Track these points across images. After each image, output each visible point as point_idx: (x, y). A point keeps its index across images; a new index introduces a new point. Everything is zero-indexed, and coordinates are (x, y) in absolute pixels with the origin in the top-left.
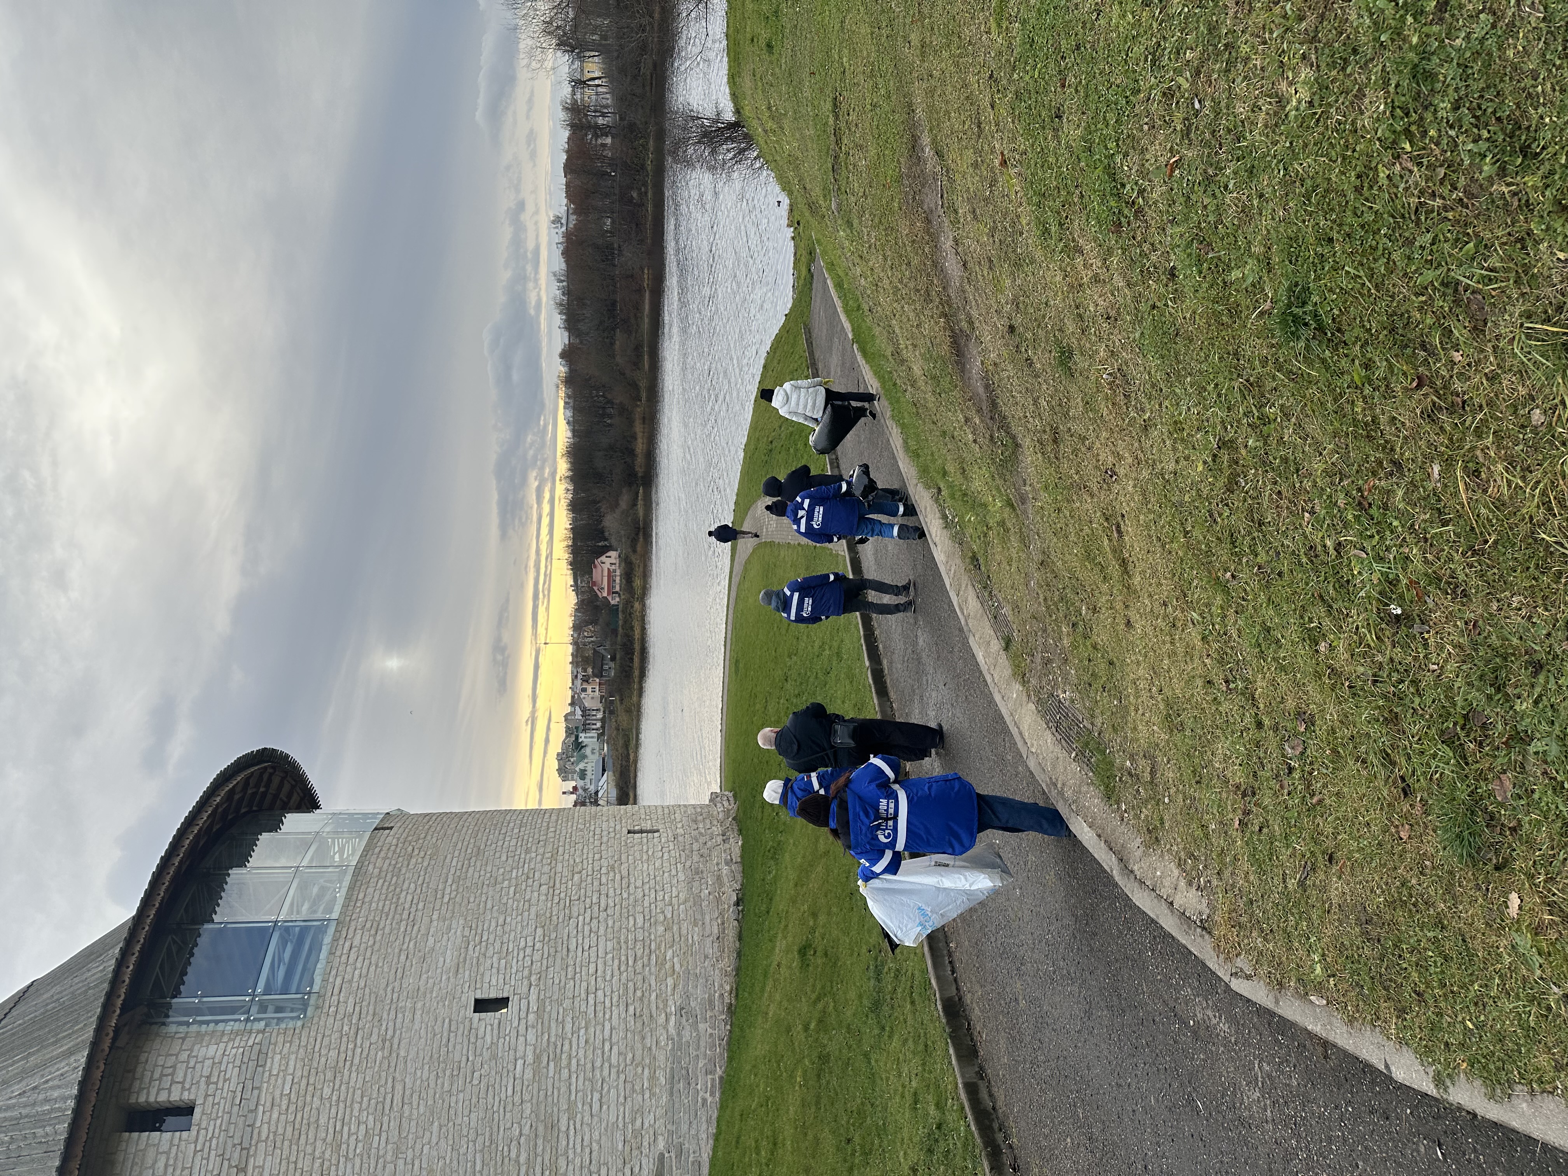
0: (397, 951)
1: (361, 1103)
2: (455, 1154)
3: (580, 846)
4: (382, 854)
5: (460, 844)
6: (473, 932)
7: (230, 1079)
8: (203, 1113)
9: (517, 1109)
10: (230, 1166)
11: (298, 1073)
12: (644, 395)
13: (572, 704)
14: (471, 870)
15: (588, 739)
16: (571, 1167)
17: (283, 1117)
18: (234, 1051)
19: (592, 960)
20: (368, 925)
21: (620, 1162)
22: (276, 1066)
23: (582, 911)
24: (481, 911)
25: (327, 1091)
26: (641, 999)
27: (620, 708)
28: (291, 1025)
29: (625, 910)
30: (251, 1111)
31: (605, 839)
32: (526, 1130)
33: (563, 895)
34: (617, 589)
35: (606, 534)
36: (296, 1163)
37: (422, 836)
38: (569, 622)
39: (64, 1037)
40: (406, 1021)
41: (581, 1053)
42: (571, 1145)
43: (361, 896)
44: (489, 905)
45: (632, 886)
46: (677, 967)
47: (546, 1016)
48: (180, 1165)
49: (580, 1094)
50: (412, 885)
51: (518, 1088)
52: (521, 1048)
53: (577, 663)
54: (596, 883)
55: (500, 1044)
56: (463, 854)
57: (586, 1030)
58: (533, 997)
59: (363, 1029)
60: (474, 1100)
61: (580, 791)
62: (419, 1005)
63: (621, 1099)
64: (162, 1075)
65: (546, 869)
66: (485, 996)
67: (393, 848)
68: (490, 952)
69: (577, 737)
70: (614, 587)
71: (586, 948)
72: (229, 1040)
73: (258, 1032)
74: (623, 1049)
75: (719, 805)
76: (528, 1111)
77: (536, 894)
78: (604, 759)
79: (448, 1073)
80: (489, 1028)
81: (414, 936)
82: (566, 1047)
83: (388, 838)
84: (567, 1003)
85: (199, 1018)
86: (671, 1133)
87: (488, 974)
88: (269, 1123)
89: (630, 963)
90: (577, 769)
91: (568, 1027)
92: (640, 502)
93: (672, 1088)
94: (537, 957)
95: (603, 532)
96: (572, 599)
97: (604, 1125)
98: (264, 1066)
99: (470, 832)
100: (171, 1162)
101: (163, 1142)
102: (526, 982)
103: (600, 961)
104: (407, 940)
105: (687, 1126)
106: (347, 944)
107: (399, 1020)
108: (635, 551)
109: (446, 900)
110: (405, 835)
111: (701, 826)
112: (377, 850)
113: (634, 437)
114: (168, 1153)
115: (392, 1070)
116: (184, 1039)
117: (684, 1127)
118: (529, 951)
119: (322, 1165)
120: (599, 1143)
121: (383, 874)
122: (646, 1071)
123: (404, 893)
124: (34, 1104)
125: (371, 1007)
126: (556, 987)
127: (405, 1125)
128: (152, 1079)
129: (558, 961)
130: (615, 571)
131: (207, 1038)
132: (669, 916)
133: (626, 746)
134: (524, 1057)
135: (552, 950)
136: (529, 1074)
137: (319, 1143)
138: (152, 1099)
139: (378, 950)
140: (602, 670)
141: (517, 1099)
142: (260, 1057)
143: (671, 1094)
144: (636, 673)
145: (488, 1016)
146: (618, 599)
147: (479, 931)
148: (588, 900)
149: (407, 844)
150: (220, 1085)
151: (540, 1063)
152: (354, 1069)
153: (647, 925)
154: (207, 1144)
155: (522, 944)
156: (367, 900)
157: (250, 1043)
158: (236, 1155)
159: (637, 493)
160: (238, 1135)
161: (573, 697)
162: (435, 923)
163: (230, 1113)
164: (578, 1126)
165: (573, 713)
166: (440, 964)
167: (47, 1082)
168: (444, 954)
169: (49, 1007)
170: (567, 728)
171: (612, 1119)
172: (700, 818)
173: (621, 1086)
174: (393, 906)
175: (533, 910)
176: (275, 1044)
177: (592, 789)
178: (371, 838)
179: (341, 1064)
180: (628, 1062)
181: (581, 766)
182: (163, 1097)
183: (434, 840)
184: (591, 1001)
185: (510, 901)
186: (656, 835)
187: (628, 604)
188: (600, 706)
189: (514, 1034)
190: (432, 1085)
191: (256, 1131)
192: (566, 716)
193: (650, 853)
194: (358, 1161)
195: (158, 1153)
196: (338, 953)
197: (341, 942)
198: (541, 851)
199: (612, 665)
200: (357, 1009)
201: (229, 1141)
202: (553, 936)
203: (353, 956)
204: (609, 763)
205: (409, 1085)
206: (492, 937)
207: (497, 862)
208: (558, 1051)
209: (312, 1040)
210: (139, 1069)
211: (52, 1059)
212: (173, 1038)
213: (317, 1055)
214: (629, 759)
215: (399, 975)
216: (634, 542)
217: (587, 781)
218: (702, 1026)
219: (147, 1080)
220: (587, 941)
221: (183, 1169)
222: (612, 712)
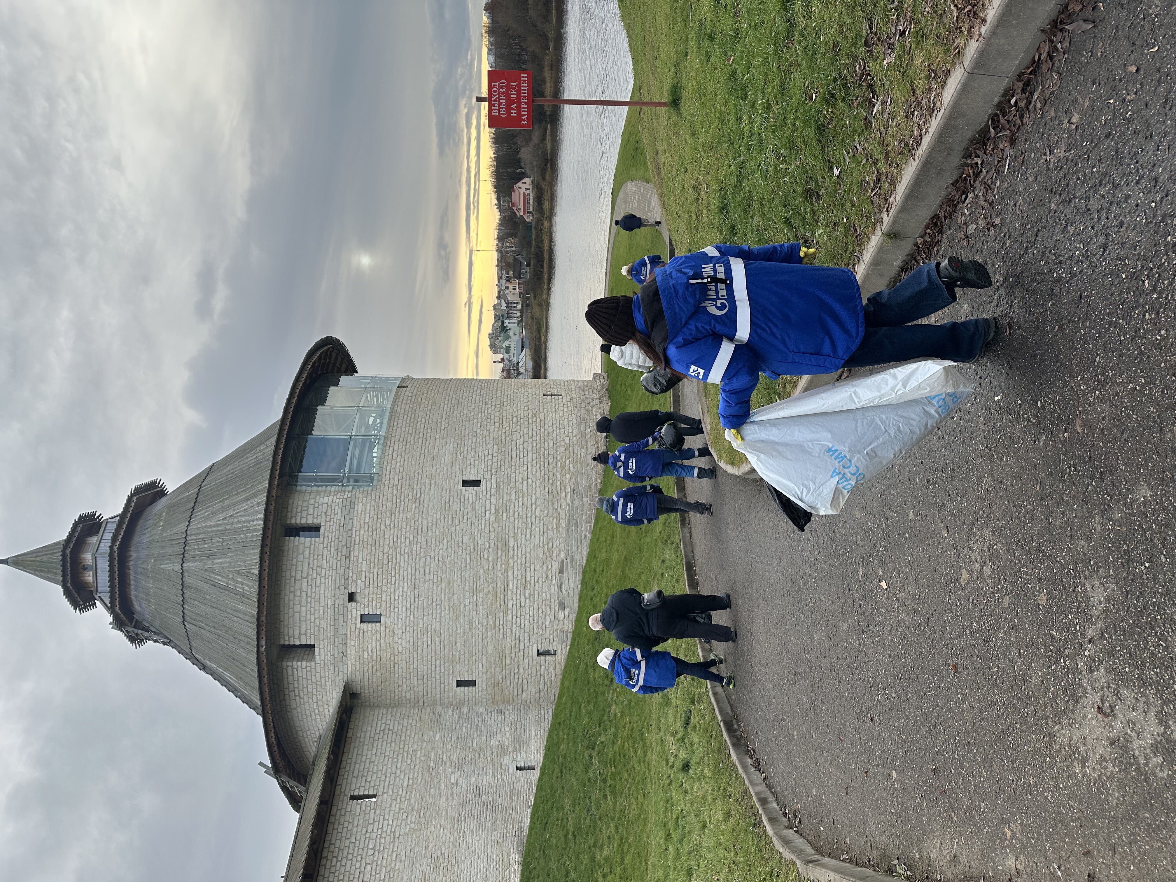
0: (418, 454)
1: (406, 528)
2: (456, 555)
3: (516, 402)
4: (404, 402)
5: (447, 397)
6: (459, 446)
7: (337, 514)
8: (325, 530)
9: (487, 535)
10: (342, 555)
11: (372, 513)
12: (552, 45)
13: (499, 297)
14: (455, 412)
15: (511, 324)
16: (516, 564)
17: (366, 533)
18: (338, 500)
19: (525, 463)
20: (401, 440)
21: (541, 563)
22: (360, 509)
23: (519, 438)
24: (463, 435)
25: (388, 522)
26: (552, 484)
27: (534, 303)
28: (366, 489)
29: (542, 438)
30: (349, 530)
31: (530, 399)
32: (492, 545)
33: (507, 428)
34: (531, 209)
35: (522, 164)
36: (375, 555)
37: (426, 392)
38: (494, 234)
39: (242, 491)
40: (427, 489)
41: (520, 509)
42: (515, 554)
43: (395, 424)
44: (467, 432)
45: (546, 426)
46: (572, 469)
47: (501, 490)
48: (316, 553)
49: (520, 530)
50: (423, 419)
51: (487, 525)
52: (488, 506)
53: (502, 267)
54: (526, 423)
55: (477, 503)
56: (450, 403)
57: (523, 498)
58: (494, 481)
59: (404, 492)
60: (465, 530)
61: (506, 362)
62: (433, 482)
63: (542, 533)
64: (302, 511)
65: (497, 414)
66: (468, 479)
67: (410, 398)
68: (469, 457)
69: (503, 322)
70: (528, 208)
71: (522, 457)
72: (334, 495)
73: (349, 492)
74: (542, 508)
75: (598, 381)
76: (493, 537)
77: (492, 427)
78: (522, 340)
79: (450, 516)
80: (471, 495)
81: (427, 446)
82: (512, 506)
83: (406, 393)
84: (512, 484)
85: (317, 484)
86: (568, 551)
87: (468, 468)
88: (359, 536)
89: (546, 466)
90: (504, 346)
91: (513, 496)
92: (548, 138)
93: (568, 529)
94: (495, 460)
95: (519, 162)
96: (497, 216)
97: (532, 545)
98: (354, 508)
99: (452, 391)
100: (312, 552)
101: (307, 542)
102: (489, 473)
103: (529, 464)
104: (423, 448)
105: (576, 548)
106: (391, 449)
107: (423, 489)
108: (544, 179)
109: (443, 428)
110: (415, 391)
111: (587, 393)
112: (401, 399)
113: (544, 81)
114: (310, 547)
115: (421, 513)
116: (310, 493)
117: (575, 548)
118: (490, 457)
119: (388, 557)
120: (530, 553)
121: (406, 413)
122: (555, 520)
123: (419, 424)
124: (232, 524)
125: (407, 482)
126: (506, 476)
127: (429, 539)
128: (297, 512)
129: (507, 463)
130: (529, 195)
131: (322, 494)
132: (568, 442)
133: (539, 330)
134: (490, 510)
135: (503, 457)
136: (493, 518)
137: (386, 547)
138: (298, 522)
139: (409, 453)
140: (520, 273)
141: (487, 530)
142: (352, 504)
143: (568, 532)
144: (546, 276)
145: (470, 489)
146: (531, 218)
147: (463, 446)
148: (522, 432)
149: (417, 396)
150: (332, 516)
151: (498, 513)
152: (401, 512)
153: (555, 446)
154: (329, 544)
155: (487, 453)
156: (399, 426)
157: (345, 497)
158: (344, 550)
159: (546, 129)
160: (344, 541)
161: (499, 292)
162: (438, 440)
163: (339, 530)
164: (519, 545)
165: (499, 304)
166: (443, 462)
167: (237, 513)
168: (444, 457)
169: (229, 476)
170: (495, 315)
171: (537, 542)
172: (586, 388)
173: (541, 527)
174: (414, 430)
175: (492, 435)
176: (359, 498)
177: (515, 360)
178: (397, 392)
179: (394, 509)
180: (545, 515)
181: (506, 343)
182: (304, 521)
183: (433, 395)
184: (525, 484)
185: (479, 430)
186: (560, 397)
187: (539, 222)
188: (519, 300)
189: (484, 498)
190: (442, 521)
191: (353, 540)
192: (494, 306)
193: (557, 407)
194: (406, 556)
195: (305, 547)
196: (387, 454)
197: (388, 448)
198: (494, 403)
199: (528, 269)
200: (400, 482)
201: (340, 543)
202: (503, 450)
203: (395, 455)
204: (527, 342)
205: (430, 521)
206: (470, 449)
207: (469, 409)
208: (508, 508)
209: (377, 497)
210: (290, 507)
211: (237, 502)
212: (304, 493)
213: (381, 504)
214: (541, 340)
215: (421, 466)
216: (543, 171)
217: (511, 354)
218: (585, 499)
219: (294, 512)
220: (522, 453)
221: (318, 555)
222: (528, 306)
